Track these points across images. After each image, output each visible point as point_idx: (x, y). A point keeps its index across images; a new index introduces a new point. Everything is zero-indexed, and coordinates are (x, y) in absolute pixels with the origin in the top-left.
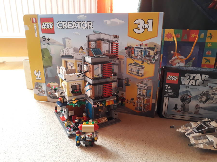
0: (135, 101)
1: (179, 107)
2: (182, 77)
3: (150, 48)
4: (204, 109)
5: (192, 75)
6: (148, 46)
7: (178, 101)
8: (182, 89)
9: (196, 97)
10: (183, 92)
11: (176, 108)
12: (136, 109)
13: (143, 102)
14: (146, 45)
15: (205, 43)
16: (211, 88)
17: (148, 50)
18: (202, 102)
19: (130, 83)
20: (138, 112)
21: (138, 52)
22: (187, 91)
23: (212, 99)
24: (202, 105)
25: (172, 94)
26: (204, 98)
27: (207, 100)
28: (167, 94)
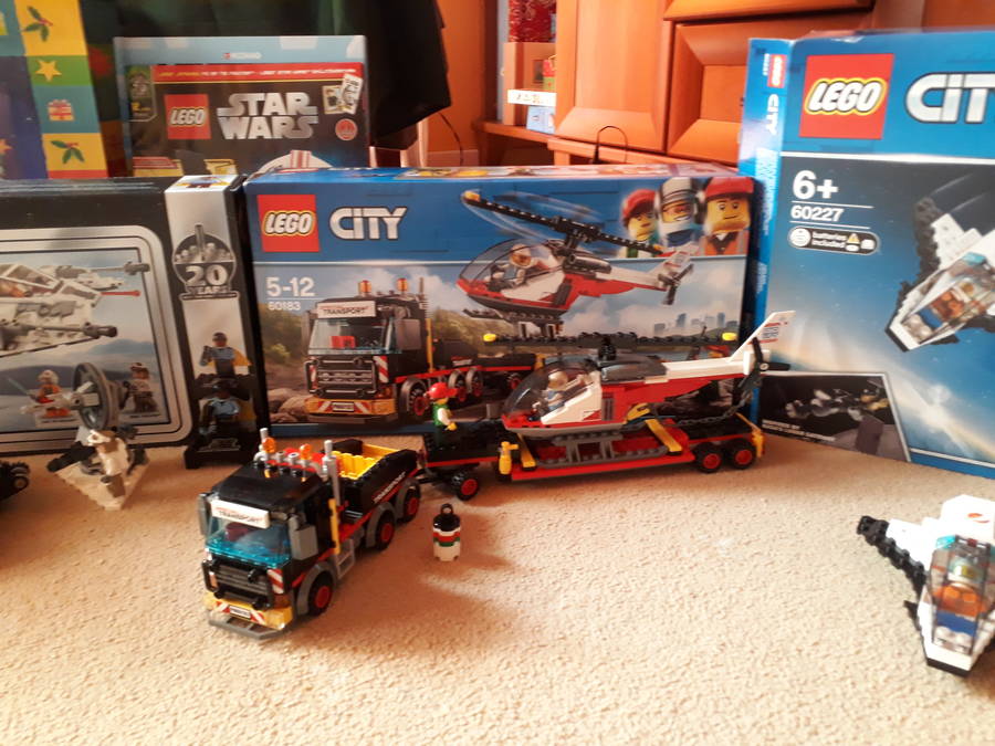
15: (24, 60)
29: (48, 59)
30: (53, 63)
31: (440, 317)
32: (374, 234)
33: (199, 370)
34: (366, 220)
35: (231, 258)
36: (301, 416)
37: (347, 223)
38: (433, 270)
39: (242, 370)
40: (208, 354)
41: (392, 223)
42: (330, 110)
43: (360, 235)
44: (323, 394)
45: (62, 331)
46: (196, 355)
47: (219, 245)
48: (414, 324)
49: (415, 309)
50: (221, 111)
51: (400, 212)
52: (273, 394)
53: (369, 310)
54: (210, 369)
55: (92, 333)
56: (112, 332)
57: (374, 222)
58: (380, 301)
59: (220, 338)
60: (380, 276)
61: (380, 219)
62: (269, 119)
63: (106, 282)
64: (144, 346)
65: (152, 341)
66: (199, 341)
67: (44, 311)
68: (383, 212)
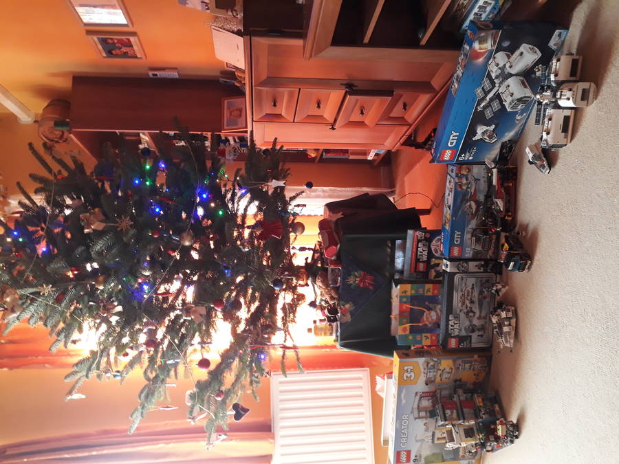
1: (480, 333)
2: (452, 335)
5: (450, 327)
7: (474, 336)
8: (463, 333)
11: (482, 336)
15: (411, 296)
16: (461, 311)
22: (465, 329)
24: (477, 315)
25: (468, 341)
28: (469, 345)
29: (411, 292)
31: (477, 225)
32: (460, 236)
33: (482, 271)
34: (457, 238)
35: (462, 262)
36: (494, 253)
37: (457, 241)
38: (467, 226)
39: (483, 263)
40: (479, 269)
41: (458, 233)
42: (423, 238)
43: (459, 239)
44: (490, 248)
45: (472, 293)
46: (479, 271)
47: (459, 264)
48: (478, 230)
49: (475, 230)
50: (421, 260)
52: (488, 257)
53: (474, 238)
54: (482, 268)
55: (473, 288)
56: (473, 285)
58: (472, 236)
60: (467, 236)
62: (424, 251)
63: (464, 285)
64: (477, 280)
65: (475, 278)
66: (476, 270)
67: (468, 296)
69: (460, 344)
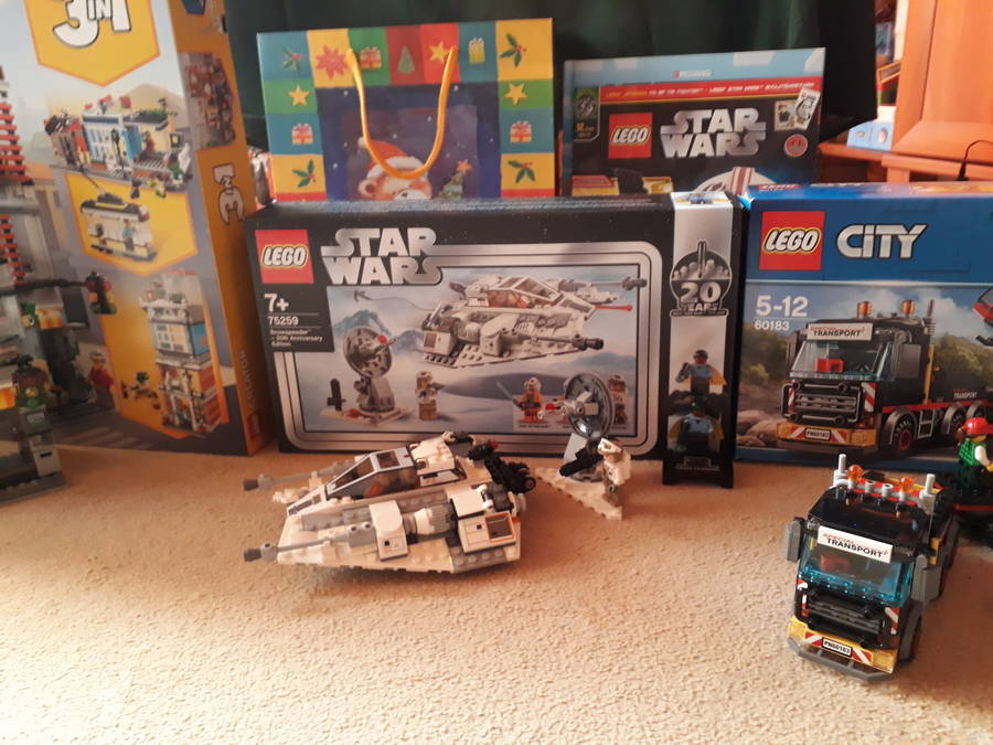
0: (153, 383)
1: (351, 396)
2: (325, 250)
3: (145, 117)
4: (455, 390)
5: (366, 235)
6: (136, 108)
7: (334, 366)
8: (341, 309)
9: (408, 340)
10: (347, 321)
11: (336, 400)
12: (167, 422)
13: (186, 386)
14: (126, 103)
15: (495, 85)
16: (459, 288)
17: (143, 128)
18: (436, 358)
19: (111, 297)
20: (179, 435)
21: (101, 144)
22: (363, 317)
23: (476, 340)
24: (440, 374)
25: (302, 335)
26: (443, 343)
27: (457, 346)
28: (281, 339)
29: (517, 84)
30: (521, 87)
31: (946, 343)
32: (885, 252)
34: (877, 239)
35: (727, 275)
36: (769, 440)
37: (856, 241)
38: (946, 292)
40: (686, 371)
41: (907, 241)
42: (780, 126)
43: (868, 253)
44: (798, 419)
45: (553, 342)
47: (719, 262)
48: (916, 350)
49: (919, 334)
50: (664, 130)
51: (918, 229)
52: (743, 416)
54: (686, 386)
55: (581, 344)
56: (599, 344)
57: (886, 241)
58: (879, 323)
59: (701, 356)
60: (883, 298)
61: (895, 238)
62: (713, 137)
63: (601, 296)
64: (626, 360)
65: (634, 354)
66: (680, 354)
67: (541, 322)
68: (899, 230)
69: (282, 290)
